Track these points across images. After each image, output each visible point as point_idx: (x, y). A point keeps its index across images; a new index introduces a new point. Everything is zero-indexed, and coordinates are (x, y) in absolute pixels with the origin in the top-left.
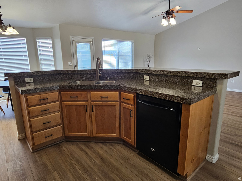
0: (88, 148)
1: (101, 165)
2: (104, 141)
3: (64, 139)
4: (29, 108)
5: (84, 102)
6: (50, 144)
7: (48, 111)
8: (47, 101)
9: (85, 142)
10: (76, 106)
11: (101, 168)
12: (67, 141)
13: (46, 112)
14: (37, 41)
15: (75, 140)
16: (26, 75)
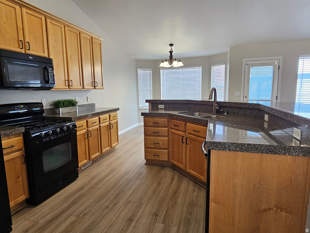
0: (179, 180)
1: (168, 195)
2: (197, 182)
3: (171, 166)
4: (145, 128)
5: (183, 133)
6: (159, 164)
7: (158, 133)
8: (158, 125)
9: (182, 174)
10: (178, 135)
11: (166, 196)
12: (172, 168)
13: (156, 134)
14: (212, 68)
15: (177, 170)
16: (159, 102)
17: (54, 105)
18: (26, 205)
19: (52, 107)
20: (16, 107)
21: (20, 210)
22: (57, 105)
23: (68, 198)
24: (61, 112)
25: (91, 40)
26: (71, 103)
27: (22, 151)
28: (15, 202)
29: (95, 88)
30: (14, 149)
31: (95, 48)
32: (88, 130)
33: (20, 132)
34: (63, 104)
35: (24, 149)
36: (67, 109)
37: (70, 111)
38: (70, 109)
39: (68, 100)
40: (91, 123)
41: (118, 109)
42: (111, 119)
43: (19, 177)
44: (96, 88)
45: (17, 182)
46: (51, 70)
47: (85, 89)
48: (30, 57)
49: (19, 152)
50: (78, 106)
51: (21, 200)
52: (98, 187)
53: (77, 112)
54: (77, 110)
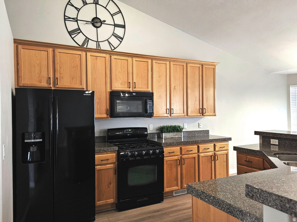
4: (238, 165)
8: (251, 165)
16: (271, 135)
17: (160, 130)
18: (115, 208)
19: (158, 132)
20: (125, 130)
21: (110, 210)
22: (162, 130)
23: (142, 214)
24: (164, 137)
25: (201, 68)
26: (176, 129)
27: (115, 165)
28: (106, 202)
29: (202, 115)
30: (109, 162)
31: (206, 74)
32: (181, 157)
33: (114, 150)
34: (167, 130)
35: (117, 163)
36: (171, 135)
37: (174, 137)
38: (174, 135)
39: (173, 126)
40: (186, 150)
41: (230, 139)
42: (217, 149)
43: (110, 184)
44: (204, 114)
45: (109, 187)
46: (151, 102)
47: (189, 116)
48: (133, 94)
49: (112, 165)
50: (183, 132)
51: (110, 202)
52: (171, 215)
53: (182, 138)
54: (182, 136)
